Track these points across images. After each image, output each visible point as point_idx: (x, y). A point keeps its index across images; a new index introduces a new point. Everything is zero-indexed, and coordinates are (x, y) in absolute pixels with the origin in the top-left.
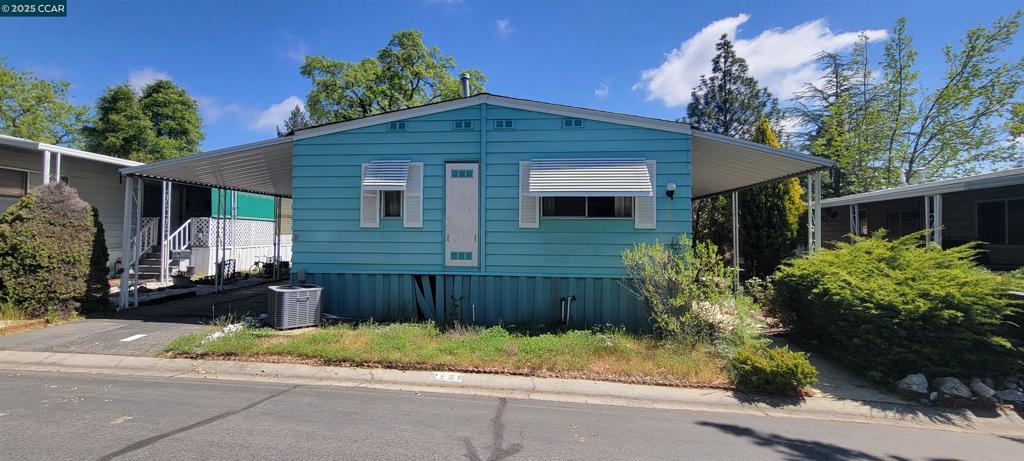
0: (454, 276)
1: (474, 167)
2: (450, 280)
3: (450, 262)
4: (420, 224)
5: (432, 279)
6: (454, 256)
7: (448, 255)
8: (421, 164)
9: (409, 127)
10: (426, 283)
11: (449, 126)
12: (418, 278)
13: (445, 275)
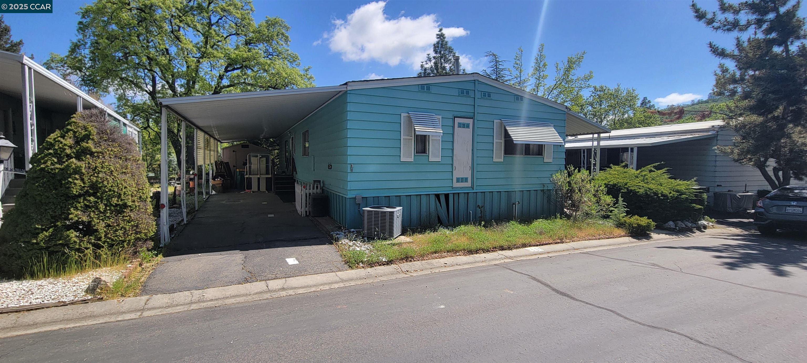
0: (459, 193)
1: (470, 121)
2: (456, 197)
3: (456, 185)
4: (439, 159)
5: (447, 196)
6: (458, 180)
7: (455, 180)
8: (440, 117)
9: (433, 89)
10: (443, 199)
11: (456, 92)
12: (438, 196)
13: (454, 193)
